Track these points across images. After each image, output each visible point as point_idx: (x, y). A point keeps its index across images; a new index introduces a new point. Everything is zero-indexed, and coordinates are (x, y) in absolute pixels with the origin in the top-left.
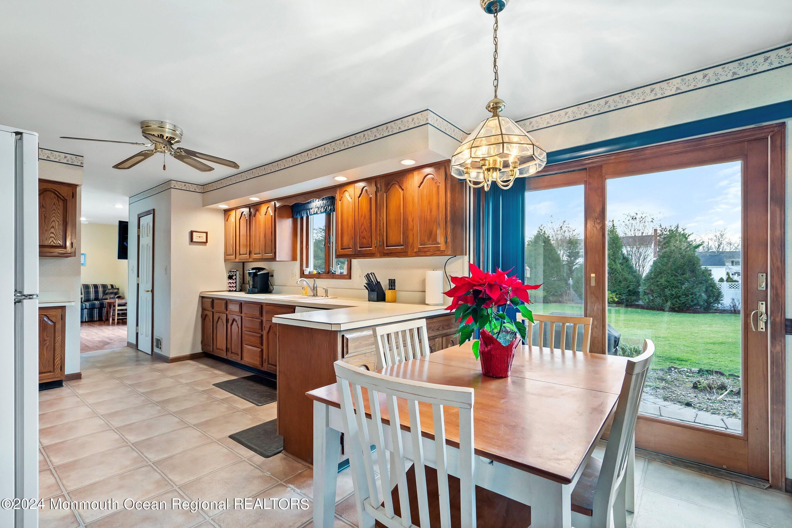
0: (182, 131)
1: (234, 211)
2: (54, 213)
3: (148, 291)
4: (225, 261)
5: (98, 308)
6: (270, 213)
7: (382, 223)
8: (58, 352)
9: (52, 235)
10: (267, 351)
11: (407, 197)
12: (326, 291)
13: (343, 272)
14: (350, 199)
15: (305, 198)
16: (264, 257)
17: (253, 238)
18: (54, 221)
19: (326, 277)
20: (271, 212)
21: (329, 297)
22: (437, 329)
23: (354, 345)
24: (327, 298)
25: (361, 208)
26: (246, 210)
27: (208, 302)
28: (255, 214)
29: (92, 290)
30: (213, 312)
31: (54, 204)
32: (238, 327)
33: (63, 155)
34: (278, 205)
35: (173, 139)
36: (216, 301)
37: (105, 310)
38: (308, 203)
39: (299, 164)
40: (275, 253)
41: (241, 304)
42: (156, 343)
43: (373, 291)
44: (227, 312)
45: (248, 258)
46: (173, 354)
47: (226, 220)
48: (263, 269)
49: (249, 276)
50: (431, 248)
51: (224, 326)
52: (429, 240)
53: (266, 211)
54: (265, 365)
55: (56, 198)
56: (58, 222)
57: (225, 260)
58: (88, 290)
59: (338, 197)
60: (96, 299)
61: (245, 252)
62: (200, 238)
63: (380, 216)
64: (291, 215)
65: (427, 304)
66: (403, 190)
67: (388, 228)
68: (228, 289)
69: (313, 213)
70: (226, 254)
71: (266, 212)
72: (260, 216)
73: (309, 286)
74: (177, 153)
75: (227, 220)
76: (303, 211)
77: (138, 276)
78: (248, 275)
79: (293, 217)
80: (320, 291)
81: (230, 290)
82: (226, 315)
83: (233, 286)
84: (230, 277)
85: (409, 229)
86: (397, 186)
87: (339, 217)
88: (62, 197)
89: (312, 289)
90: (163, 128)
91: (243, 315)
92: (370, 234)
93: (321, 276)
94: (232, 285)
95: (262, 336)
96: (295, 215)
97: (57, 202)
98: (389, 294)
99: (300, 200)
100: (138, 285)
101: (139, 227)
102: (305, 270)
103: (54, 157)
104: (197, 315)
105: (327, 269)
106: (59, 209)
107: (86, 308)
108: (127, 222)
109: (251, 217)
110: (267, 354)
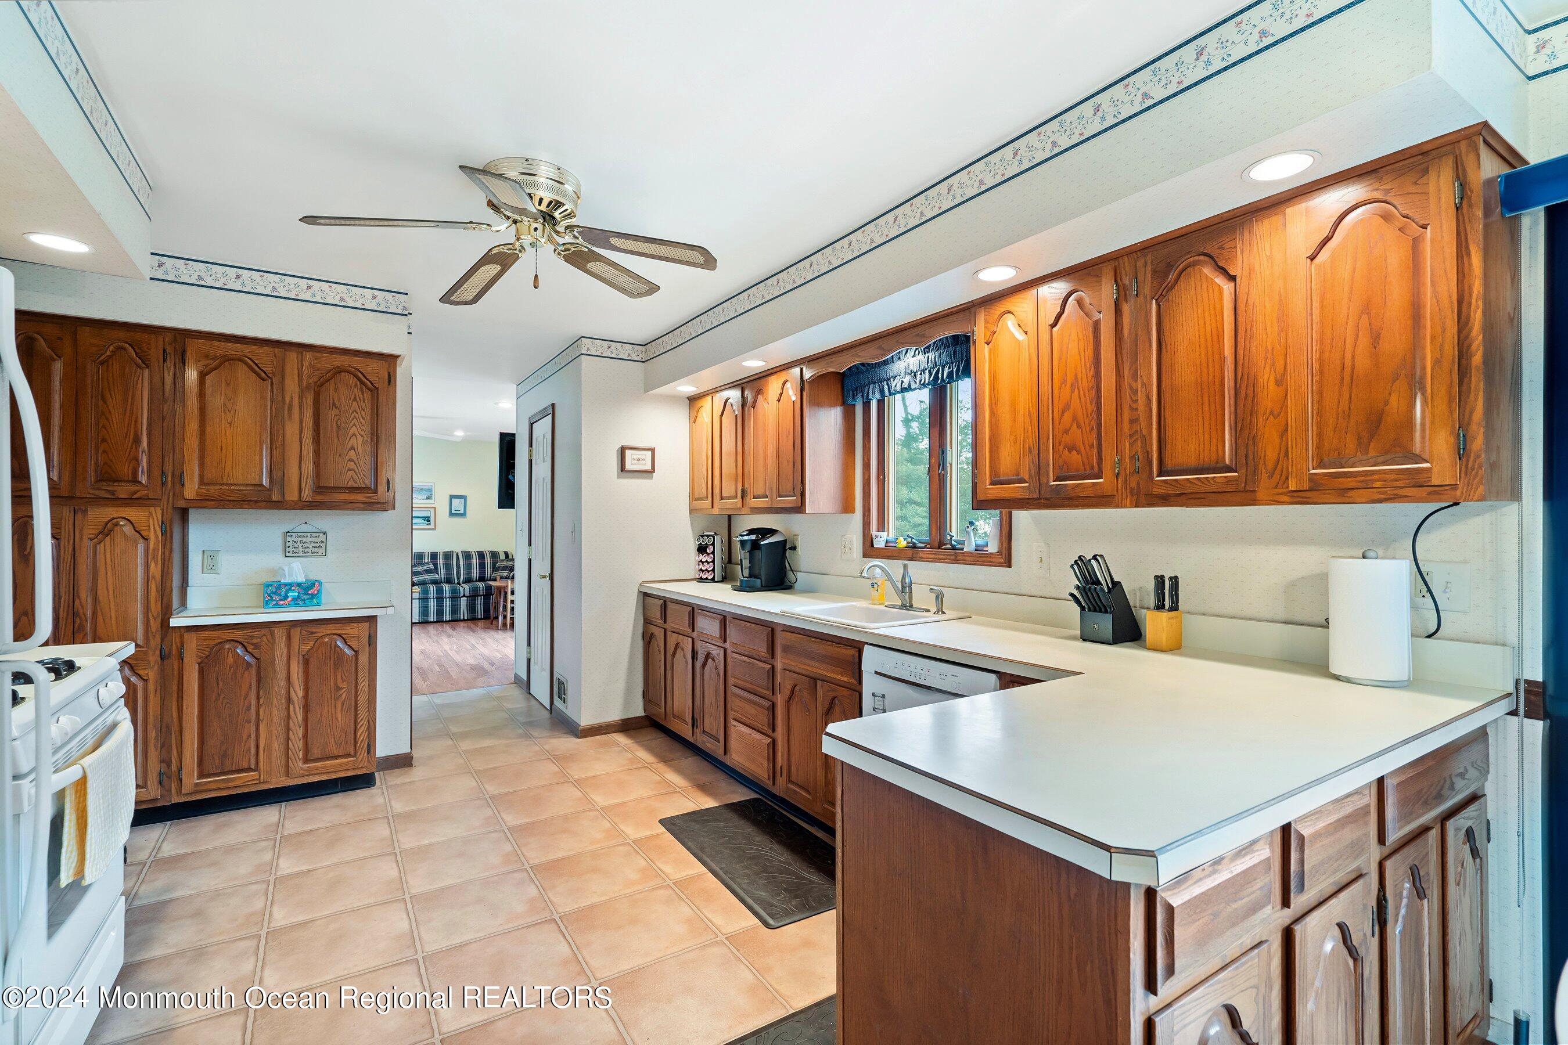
0: (578, 185)
1: (710, 397)
2: (355, 417)
3: (544, 577)
4: (690, 513)
5: (483, 595)
6: (789, 397)
7: (1141, 396)
8: (363, 713)
9: (352, 465)
10: (786, 745)
11: (1251, 302)
12: (939, 598)
13: (987, 546)
14: (1019, 336)
15: (880, 348)
16: (775, 506)
17: (750, 459)
18: (354, 435)
19: (933, 556)
20: (792, 394)
21: (950, 614)
22: (1435, 798)
23: (1193, 928)
24: (940, 617)
25: (1060, 359)
26: (734, 395)
27: (656, 605)
28: (755, 401)
29: (475, 562)
30: (665, 630)
31: (355, 399)
32: (718, 675)
33: (369, 293)
34: (808, 374)
35: (558, 204)
36: (671, 606)
37: (493, 599)
38: (885, 363)
39: (870, 250)
40: (803, 494)
41: (725, 619)
42: (558, 688)
43: (1101, 611)
44: (695, 635)
45: (740, 505)
46: (585, 720)
47: (692, 420)
48: (772, 532)
49: (743, 550)
50: (1375, 477)
51: (687, 666)
52: (1363, 445)
53: (779, 391)
54: (781, 781)
55: (359, 386)
56: (362, 436)
57: (692, 511)
58: (469, 562)
59: (980, 333)
60: (482, 579)
61: (733, 493)
62: (639, 462)
63: (1135, 376)
64: (840, 397)
65: (1337, 678)
66: (1233, 278)
67: (1168, 413)
68: (697, 577)
69: (898, 388)
70: (693, 497)
71: (781, 394)
72: (766, 405)
73: (889, 578)
74: (568, 246)
75: (694, 420)
76: (871, 387)
77: (530, 545)
78: (738, 544)
79: (844, 403)
80: (921, 596)
81: (701, 578)
82: (690, 640)
83: (707, 570)
84: (702, 549)
85: (1261, 410)
86: (1207, 271)
87: (984, 392)
88: (369, 384)
89: (898, 588)
90: (534, 175)
91: (727, 645)
92: (1093, 437)
93: (921, 555)
94: (707, 566)
95: (773, 706)
96: (851, 398)
97: (360, 394)
98: (1154, 624)
99: (868, 356)
100: (530, 560)
101: (531, 445)
102: (877, 537)
103: (353, 298)
104: (634, 634)
105: (936, 536)
106: (364, 410)
107: (464, 596)
108: (514, 435)
109: (746, 409)
110: (785, 756)
